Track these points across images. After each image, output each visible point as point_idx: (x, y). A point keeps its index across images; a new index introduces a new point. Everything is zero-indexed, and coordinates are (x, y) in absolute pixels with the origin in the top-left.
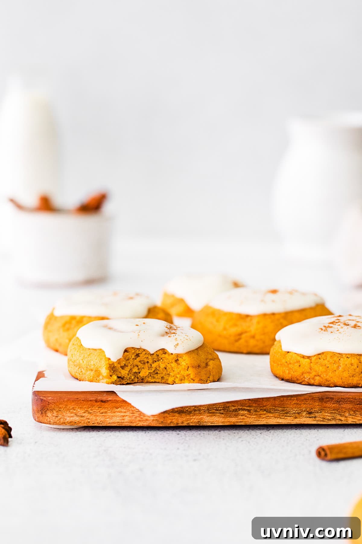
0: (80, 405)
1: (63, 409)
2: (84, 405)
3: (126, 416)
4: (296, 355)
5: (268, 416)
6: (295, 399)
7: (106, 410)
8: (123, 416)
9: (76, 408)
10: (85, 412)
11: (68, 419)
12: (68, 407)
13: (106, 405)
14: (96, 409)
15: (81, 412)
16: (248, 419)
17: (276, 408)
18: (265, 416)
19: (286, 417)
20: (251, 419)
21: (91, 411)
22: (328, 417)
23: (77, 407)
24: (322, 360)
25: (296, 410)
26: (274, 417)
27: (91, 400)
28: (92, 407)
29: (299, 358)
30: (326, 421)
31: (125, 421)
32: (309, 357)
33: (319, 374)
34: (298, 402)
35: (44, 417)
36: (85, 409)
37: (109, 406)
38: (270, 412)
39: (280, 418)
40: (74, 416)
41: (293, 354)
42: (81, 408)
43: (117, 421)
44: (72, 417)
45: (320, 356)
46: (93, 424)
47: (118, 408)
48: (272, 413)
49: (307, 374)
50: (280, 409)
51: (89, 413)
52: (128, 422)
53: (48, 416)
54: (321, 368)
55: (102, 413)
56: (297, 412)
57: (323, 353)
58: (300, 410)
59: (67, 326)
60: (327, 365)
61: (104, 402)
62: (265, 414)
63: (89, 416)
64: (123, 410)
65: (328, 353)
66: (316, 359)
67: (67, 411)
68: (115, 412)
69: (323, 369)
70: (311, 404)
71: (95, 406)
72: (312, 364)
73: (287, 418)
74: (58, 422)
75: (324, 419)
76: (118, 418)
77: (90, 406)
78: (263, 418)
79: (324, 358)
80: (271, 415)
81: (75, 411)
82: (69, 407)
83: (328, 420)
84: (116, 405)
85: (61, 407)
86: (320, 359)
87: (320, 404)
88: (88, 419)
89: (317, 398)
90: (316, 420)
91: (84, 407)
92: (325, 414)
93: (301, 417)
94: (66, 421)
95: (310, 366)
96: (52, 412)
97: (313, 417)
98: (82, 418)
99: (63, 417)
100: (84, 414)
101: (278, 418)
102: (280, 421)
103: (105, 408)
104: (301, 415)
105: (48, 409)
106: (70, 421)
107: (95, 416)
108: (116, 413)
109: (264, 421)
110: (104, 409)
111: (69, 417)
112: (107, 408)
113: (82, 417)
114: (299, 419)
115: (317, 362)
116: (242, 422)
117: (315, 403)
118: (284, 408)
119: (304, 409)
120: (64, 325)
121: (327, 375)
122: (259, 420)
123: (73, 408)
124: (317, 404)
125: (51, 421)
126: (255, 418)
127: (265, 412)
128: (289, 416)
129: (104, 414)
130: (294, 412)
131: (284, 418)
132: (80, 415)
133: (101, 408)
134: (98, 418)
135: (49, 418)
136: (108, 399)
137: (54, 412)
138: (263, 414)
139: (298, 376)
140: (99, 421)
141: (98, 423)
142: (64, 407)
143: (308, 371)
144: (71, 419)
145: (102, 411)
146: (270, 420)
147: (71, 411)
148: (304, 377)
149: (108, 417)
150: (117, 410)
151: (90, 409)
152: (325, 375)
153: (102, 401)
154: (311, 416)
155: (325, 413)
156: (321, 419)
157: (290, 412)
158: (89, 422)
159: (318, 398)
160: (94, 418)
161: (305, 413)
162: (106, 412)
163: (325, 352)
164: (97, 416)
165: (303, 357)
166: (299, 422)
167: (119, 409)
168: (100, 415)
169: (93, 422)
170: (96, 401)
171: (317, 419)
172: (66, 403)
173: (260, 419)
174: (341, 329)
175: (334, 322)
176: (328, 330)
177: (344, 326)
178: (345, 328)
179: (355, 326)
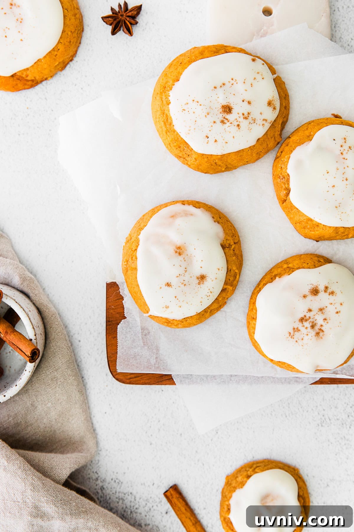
174: (306, 338)
175: (305, 318)
176: (295, 337)
177: (310, 332)
178: (310, 335)
179: (320, 329)
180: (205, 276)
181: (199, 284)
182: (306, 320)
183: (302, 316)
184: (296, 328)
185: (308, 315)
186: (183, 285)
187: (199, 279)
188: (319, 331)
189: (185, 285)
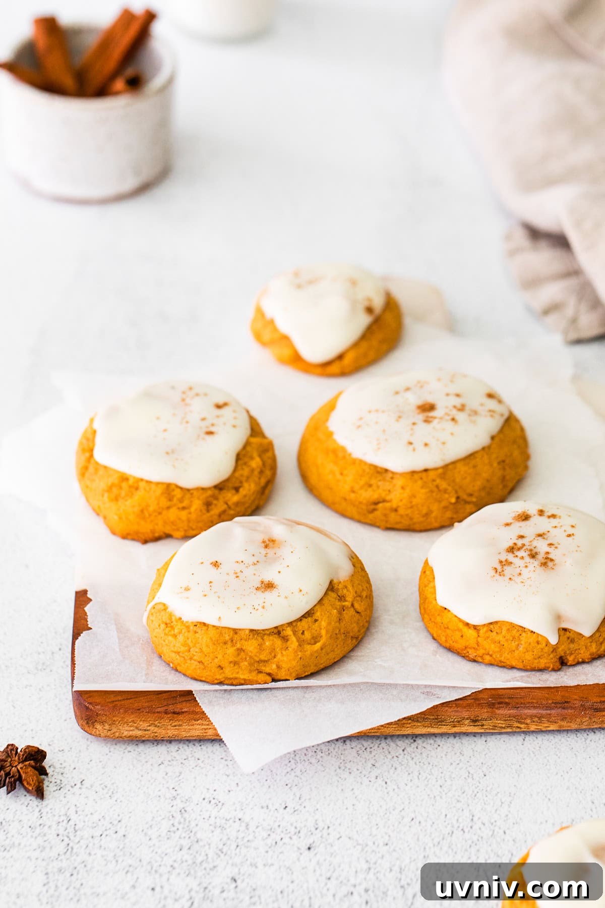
0: (143, 718)
1: (119, 723)
2: (148, 718)
3: (210, 729)
4: (456, 619)
5: (414, 726)
6: (454, 705)
7: (181, 723)
8: (205, 729)
9: (137, 721)
10: (149, 726)
11: (126, 733)
12: (125, 720)
13: (181, 717)
14: (165, 722)
15: (144, 725)
16: (386, 729)
17: (426, 717)
18: (410, 725)
19: (440, 726)
20: (389, 729)
21: (158, 724)
22: (500, 725)
23: (139, 720)
24: (494, 633)
25: (455, 718)
26: (423, 726)
27: (158, 712)
28: (160, 720)
29: (461, 625)
30: (499, 729)
31: (208, 734)
32: (475, 627)
33: (491, 653)
34: (459, 709)
35: (91, 728)
36: (151, 722)
37: (185, 718)
38: (418, 721)
39: (432, 727)
40: (134, 730)
41: (452, 616)
42: (144, 721)
43: (196, 735)
44: (132, 730)
45: (492, 626)
46: (162, 737)
47: (199, 720)
48: (420, 722)
49: (473, 650)
50: (431, 717)
51: (156, 726)
52: (213, 735)
53: (96, 728)
54: (493, 646)
55: (175, 726)
56: (456, 720)
57: (496, 622)
58: (461, 718)
59: (115, 491)
60: (502, 643)
61: (177, 714)
62: (410, 723)
63: (156, 729)
64: (204, 723)
65: (504, 623)
66: (486, 632)
67: (124, 724)
68: (193, 725)
69: (495, 648)
70: (477, 711)
71: (165, 718)
72: (479, 639)
73: (442, 727)
74: (112, 736)
75: (496, 726)
76: (198, 731)
77: (157, 719)
78: (407, 728)
79: (498, 631)
80: (419, 724)
81: (136, 725)
82: (128, 720)
83: (501, 728)
84: (195, 717)
85: (116, 719)
86: (491, 631)
87: (489, 710)
88: (156, 733)
89: (485, 703)
90: (483, 729)
91: (149, 719)
92: (496, 722)
93: (462, 726)
94: (124, 735)
95: (477, 641)
96: (103, 724)
97: (479, 725)
98: (146, 732)
99: (119, 731)
100: (149, 728)
101: (429, 727)
102: (432, 731)
103: (179, 721)
104: (461, 723)
105: (96, 721)
106: (129, 735)
107: (164, 729)
108: (195, 726)
109: (409, 731)
110: (177, 722)
111: (127, 731)
112: (182, 720)
113: (145, 730)
114: (459, 728)
115: (488, 636)
116: (377, 732)
117: (483, 709)
118: (438, 716)
119: (466, 717)
120: (110, 489)
121: (501, 656)
122: (401, 730)
123: (133, 721)
124: (486, 711)
125: (102, 734)
126: (395, 728)
127: (410, 721)
128: (444, 725)
129: (177, 727)
130: (452, 720)
131: (437, 728)
132: (142, 729)
133: (172, 720)
134: (168, 731)
135: (99, 731)
136: (183, 710)
137: (106, 725)
138: (407, 723)
139: (459, 649)
140: (171, 735)
141: (169, 737)
142: (119, 720)
143: (473, 646)
144: (131, 733)
145: (175, 724)
146: (417, 729)
147: (130, 724)
148: (468, 653)
149: (183, 730)
150: (195, 722)
151: (157, 722)
152: (498, 656)
153: (174, 713)
154: (476, 724)
155: (497, 720)
156: (491, 727)
157: (446, 720)
158: (157, 736)
159: (487, 703)
160: (164, 731)
161: (468, 721)
162: (180, 725)
163: (499, 621)
164: (168, 729)
165: (467, 624)
166: (459, 731)
167: (199, 722)
168: (172, 728)
169: (162, 736)
170: (166, 713)
171: (485, 727)
172: (122, 715)
173: (403, 729)
174: (525, 572)
175: (515, 547)
176: (506, 572)
177: (529, 562)
178: (531, 567)
179: (547, 558)
180: (274, 586)
181: (257, 589)
182: (519, 549)
183: (510, 544)
184: (503, 560)
185: (520, 542)
186: (236, 575)
187: (263, 585)
188: (546, 560)
189: (237, 577)
